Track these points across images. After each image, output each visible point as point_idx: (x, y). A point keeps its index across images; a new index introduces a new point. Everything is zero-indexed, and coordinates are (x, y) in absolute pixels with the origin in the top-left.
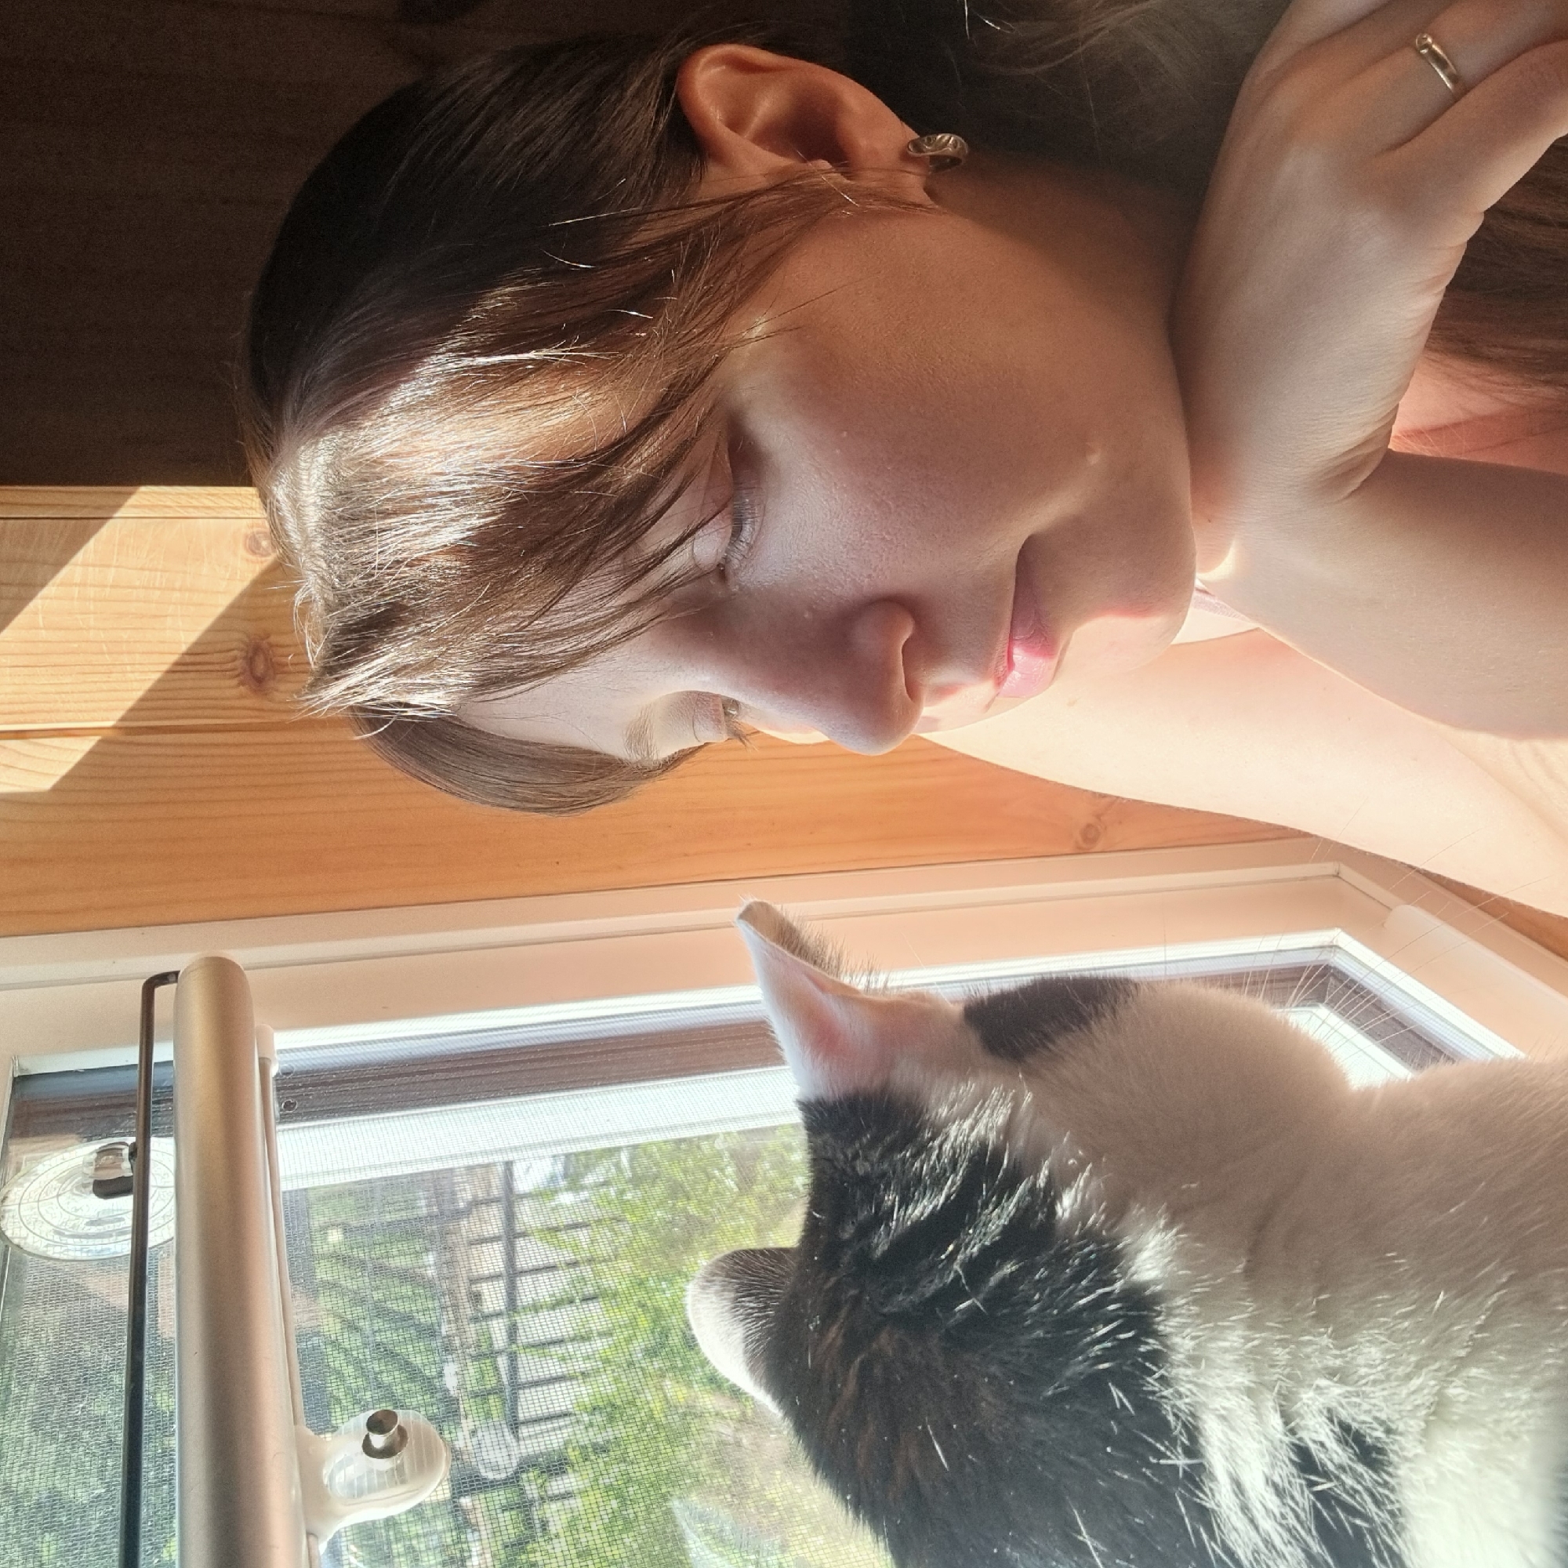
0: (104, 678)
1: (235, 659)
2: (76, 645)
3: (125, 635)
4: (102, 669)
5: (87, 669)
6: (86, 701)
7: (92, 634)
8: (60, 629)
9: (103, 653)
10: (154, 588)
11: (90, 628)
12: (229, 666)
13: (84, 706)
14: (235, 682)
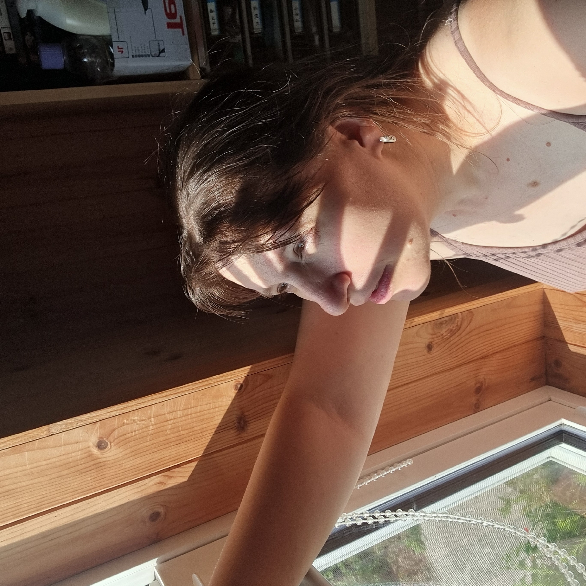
0: (200, 441)
1: (235, 423)
2: (191, 433)
3: (204, 426)
4: (199, 438)
5: (195, 440)
6: (196, 450)
7: (195, 429)
8: (186, 430)
9: (199, 433)
10: (211, 409)
11: (195, 427)
12: (234, 426)
13: (195, 451)
14: (235, 431)
